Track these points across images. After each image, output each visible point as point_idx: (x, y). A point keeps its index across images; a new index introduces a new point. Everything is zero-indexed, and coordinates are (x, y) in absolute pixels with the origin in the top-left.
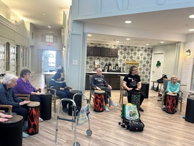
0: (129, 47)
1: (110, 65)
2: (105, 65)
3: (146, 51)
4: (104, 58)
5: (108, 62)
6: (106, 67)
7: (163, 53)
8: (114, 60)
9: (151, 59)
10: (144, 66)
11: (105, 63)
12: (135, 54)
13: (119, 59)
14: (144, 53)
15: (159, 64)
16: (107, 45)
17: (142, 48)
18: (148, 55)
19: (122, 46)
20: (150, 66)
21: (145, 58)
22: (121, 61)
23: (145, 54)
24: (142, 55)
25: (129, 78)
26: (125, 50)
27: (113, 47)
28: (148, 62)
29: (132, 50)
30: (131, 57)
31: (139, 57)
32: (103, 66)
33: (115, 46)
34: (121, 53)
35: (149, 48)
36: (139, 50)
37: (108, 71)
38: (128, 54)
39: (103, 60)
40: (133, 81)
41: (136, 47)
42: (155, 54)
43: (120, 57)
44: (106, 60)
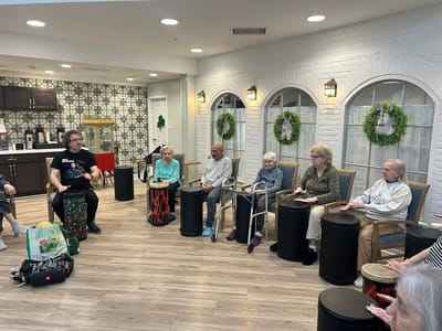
0: (88, 85)
1: (40, 129)
2: (23, 131)
3: (131, 94)
4: (21, 114)
5: (33, 125)
6: (28, 136)
7: (164, 99)
8: (50, 118)
9: (146, 111)
10: (132, 128)
11: (24, 126)
12: (106, 101)
13: (65, 114)
14: (128, 99)
15: (161, 123)
16: (25, 80)
17: (123, 87)
18: (139, 103)
19: (69, 83)
20: (147, 127)
21: (131, 111)
22: (70, 118)
23: (131, 102)
24: (123, 103)
25: (64, 161)
26: (79, 91)
27: (43, 86)
28: (139, 120)
29: (97, 92)
30: (98, 110)
31: (118, 107)
32: (21, 135)
33: (47, 82)
34: (69, 100)
35: (139, 88)
36: (115, 93)
37: (34, 147)
38: (88, 101)
39: (17, 119)
40: (74, 165)
41: (107, 86)
42: (153, 100)
43: (68, 109)
44: (28, 118)
